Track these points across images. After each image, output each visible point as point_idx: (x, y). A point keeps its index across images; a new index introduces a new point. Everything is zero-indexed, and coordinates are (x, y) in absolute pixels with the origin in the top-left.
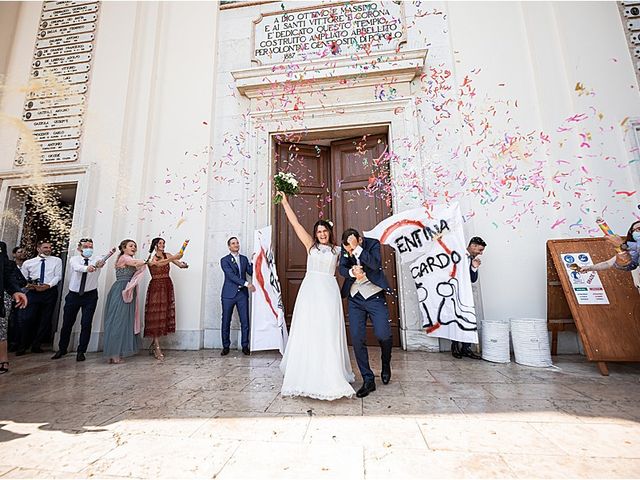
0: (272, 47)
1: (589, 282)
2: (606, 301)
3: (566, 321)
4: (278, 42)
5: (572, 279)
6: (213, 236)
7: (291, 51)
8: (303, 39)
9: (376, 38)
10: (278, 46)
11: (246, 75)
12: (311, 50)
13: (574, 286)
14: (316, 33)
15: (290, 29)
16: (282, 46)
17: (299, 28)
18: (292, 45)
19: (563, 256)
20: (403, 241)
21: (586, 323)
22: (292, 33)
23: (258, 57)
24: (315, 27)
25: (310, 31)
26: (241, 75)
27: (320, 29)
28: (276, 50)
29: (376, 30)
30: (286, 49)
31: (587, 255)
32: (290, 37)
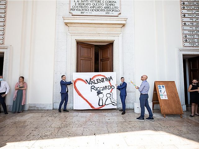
0: (77, 8)
1: (164, 93)
2: (167, 99)
3: (157, 102)
4: (79, 7)
5: (160, 92)
6: (56, 73)
7: (83, 11)
8: (87, 7)
9: (112, 11)
10: (79, 8)
11: (67, 18)
12: (90, 12)
13: (160, 94)
14: (92, 5)
15: (83, 3)
16: (80, 9)
17: (86, 3)
18: (84, 9)
19: (158, 86)
20: (99, 80)
21: (162, 104)
22: (84, 4)
23: (71, 11)
24: (92, 3)
25: (90, 4)
26: (66, 18)
27: (93, 4)
28: (78, 10)
29: (111, 8)
30: (82, 10)
31: (164, 86)
32: (83, 6)
